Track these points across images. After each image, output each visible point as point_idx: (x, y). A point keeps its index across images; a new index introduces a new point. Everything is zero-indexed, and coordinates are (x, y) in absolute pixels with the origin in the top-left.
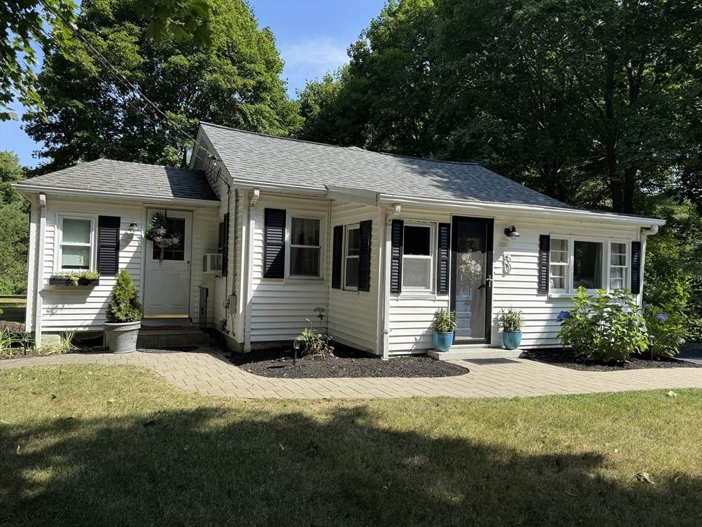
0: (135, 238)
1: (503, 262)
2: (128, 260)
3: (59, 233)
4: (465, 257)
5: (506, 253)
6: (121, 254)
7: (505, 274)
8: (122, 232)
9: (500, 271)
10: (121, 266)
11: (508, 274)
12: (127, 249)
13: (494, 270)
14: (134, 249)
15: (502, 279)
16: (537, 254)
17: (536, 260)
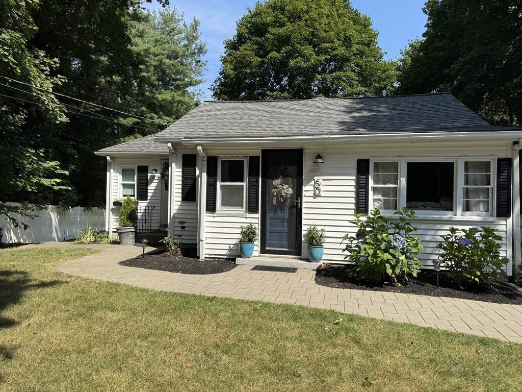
0: (156, 178)
1: (314, 185)
2: (152, 191)
3: (120, 177)
4: (277, 182)
5: (316, 178)
6: (149, 188)
7: (315, 196)
8: (149, 175)
9: (312, 194)
10: (149, 194)
11: (319, 196)
12: (152, 184)
13: (304, 193)
14: (156, 184)
15: (312, 199)
16: (354, 178)
17: (353, 183)
